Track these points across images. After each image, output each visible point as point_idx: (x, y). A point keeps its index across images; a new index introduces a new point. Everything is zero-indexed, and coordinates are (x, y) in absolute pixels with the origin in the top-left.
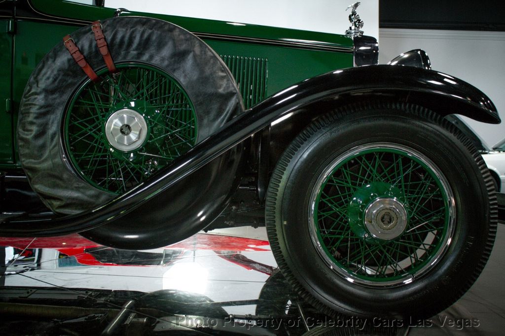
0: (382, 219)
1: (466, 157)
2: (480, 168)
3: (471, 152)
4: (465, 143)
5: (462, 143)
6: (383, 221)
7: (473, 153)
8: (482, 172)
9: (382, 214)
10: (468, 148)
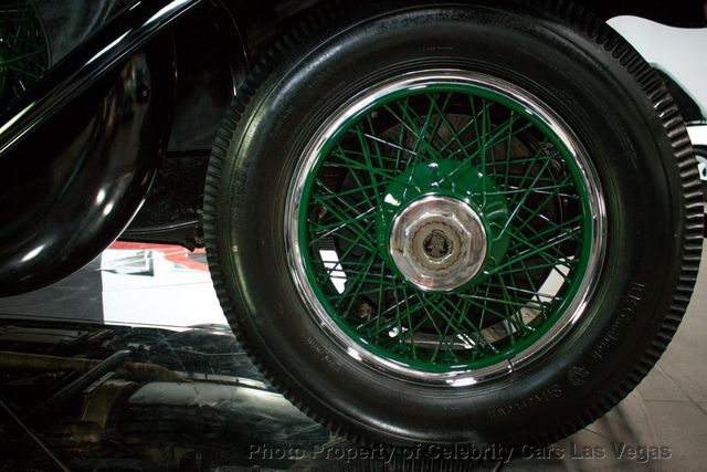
0: (427, 246)
1: (634, 101)
2: (665, 125)
3: (644, 90)
4: (633, 67)
5: (625, 68)
6: (428, 250)
7: (652, 91)
8: (670, 135)
9: (426, 235)
10: (639, 80)
